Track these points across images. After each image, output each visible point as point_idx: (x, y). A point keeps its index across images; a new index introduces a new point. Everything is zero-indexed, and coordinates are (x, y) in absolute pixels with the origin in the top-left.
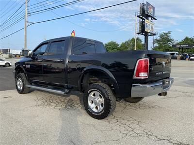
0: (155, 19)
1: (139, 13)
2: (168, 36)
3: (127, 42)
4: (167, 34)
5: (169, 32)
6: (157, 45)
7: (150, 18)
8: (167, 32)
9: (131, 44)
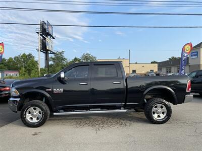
0: (54, 38)
1: (39, 29)
2: (62, 55)
3: (17, 57)
4: (61, 53)
5: (63, 52)
6: (53, 63)
7: (49, 37)
8: (61, 52)
9: (22, 60)
